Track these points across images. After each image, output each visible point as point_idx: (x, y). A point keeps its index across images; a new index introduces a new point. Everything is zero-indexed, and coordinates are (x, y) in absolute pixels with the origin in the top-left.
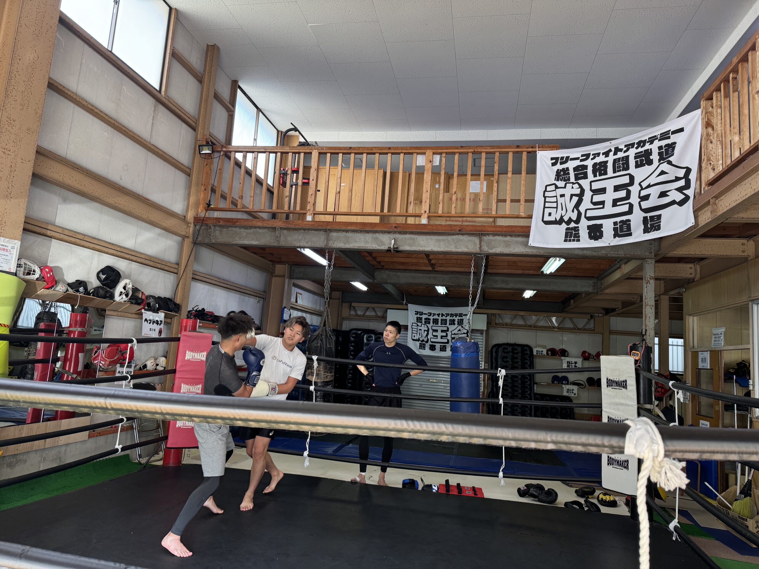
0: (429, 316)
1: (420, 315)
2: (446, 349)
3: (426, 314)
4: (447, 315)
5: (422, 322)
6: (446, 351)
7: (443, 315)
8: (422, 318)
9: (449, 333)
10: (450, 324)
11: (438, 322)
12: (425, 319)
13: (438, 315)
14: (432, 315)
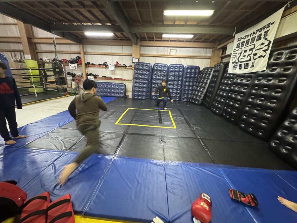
0: (245, 39)
1: (240, 41)
2: (248, 66)
3: (243, 38)
4: (257, 31)
5: (239, 47)
6: (247, 68)
7: (254, 33)
8: (240, 43)
9: (254, 50)
10: (257, 41)
11: (249, 41)
12: (242, 43)
13: (251, 35)
14: (247, 37)
